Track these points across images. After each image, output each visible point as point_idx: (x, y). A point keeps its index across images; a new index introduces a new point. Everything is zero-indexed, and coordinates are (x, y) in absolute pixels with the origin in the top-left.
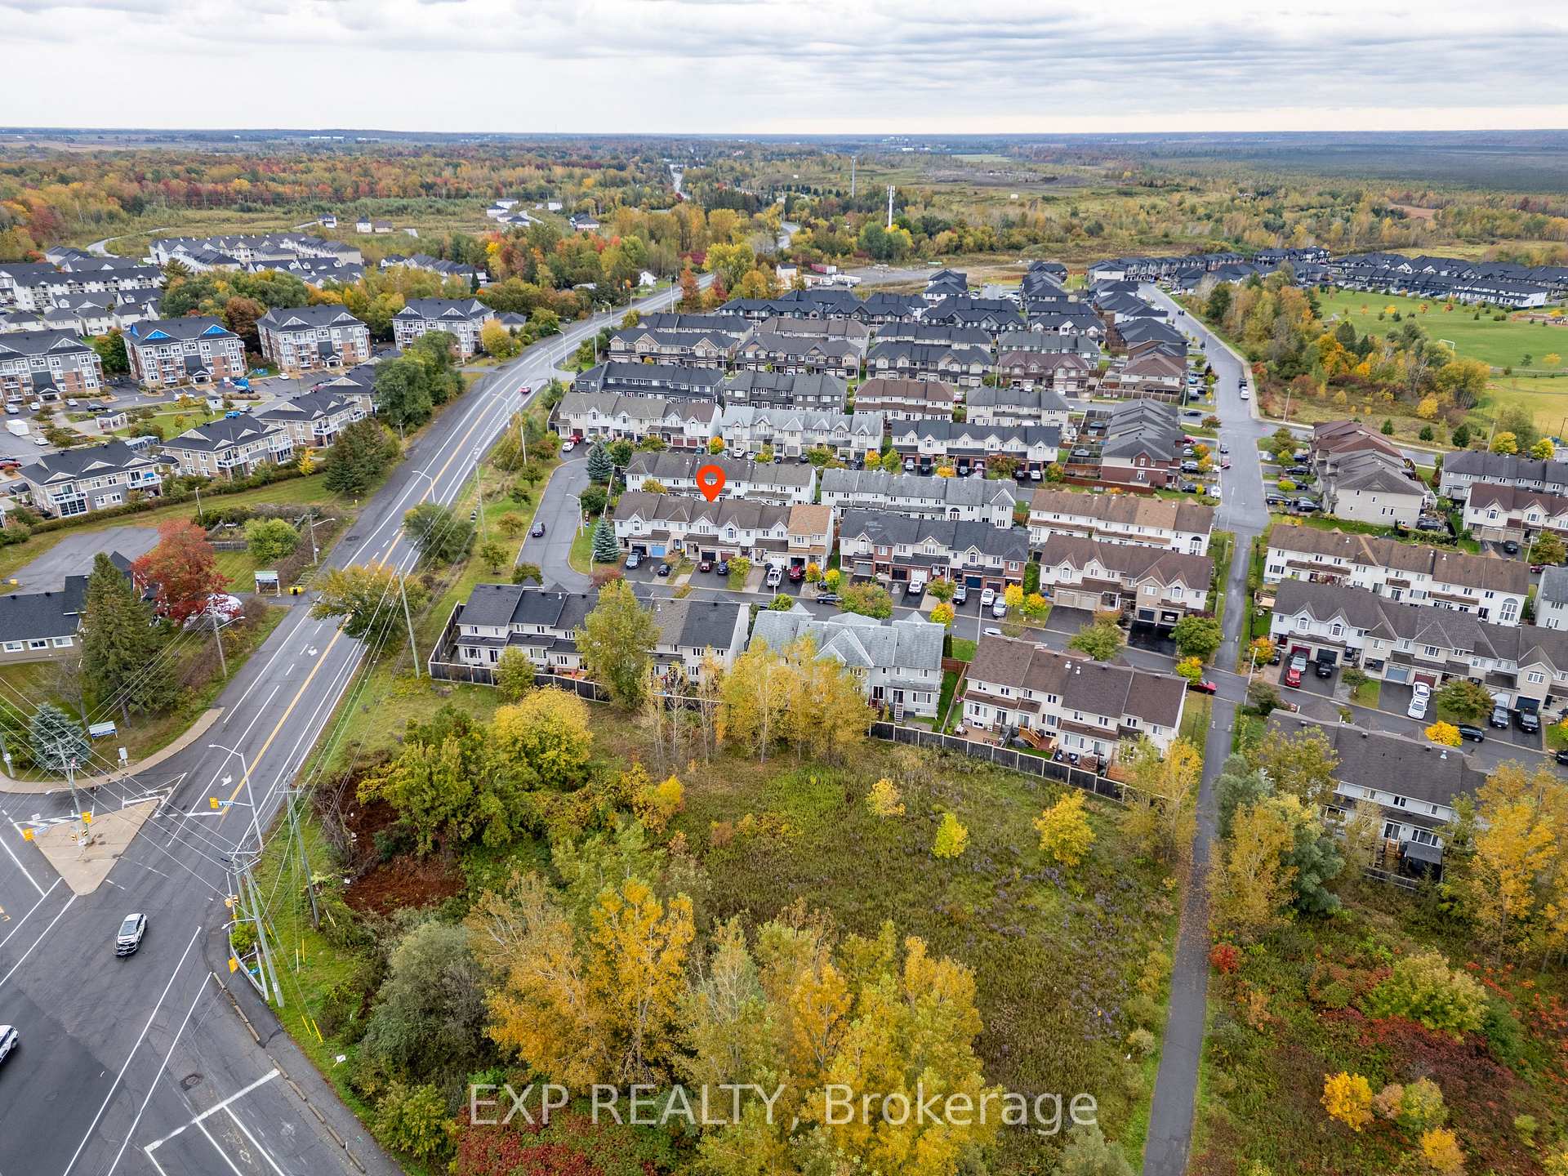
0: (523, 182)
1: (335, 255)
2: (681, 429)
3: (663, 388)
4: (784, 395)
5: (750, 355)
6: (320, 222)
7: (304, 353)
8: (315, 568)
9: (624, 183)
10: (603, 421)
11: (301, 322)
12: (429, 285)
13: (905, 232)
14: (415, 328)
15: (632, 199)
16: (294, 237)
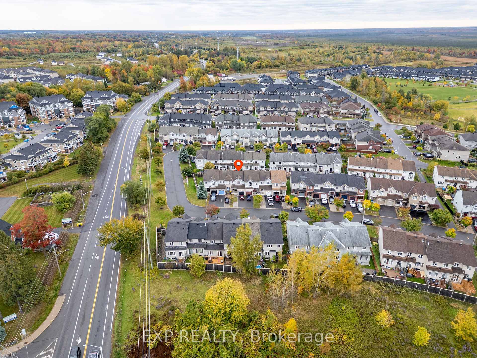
0: (106, 47)
1: (48, 74)
2: (205, 139)
3: (191, 122)
4: (236, 123)
5: (215, 108)
6: (38, 62)
7: (49, 113)
8: (84, 212)
9: (141, 47)
10: (175, 137)
11: (47, 102)
12: (90, 85)
13: (243, 62)
14: (90, 102)
15: (146, 52)
16: (31, 68)
